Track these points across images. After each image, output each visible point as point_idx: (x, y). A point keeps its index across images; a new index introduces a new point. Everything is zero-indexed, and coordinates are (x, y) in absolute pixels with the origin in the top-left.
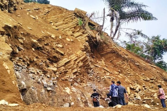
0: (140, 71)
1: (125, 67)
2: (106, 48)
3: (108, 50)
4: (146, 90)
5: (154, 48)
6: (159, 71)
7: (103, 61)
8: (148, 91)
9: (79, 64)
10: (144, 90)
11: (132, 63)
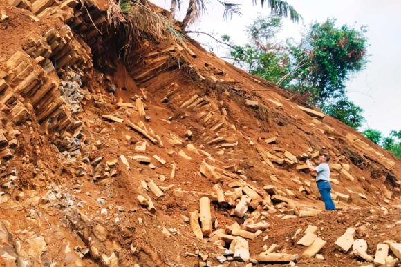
0: (264, 131)
1: (209, 115)
2: (151, 54)
3: (158, 59)
4: (279, 206)
5: (317, 59)
6: (331, 129)
7: (139, 100)
8: (285, 213)
9: (16, 107)
10: (267, 209)
11: (236, 102)
